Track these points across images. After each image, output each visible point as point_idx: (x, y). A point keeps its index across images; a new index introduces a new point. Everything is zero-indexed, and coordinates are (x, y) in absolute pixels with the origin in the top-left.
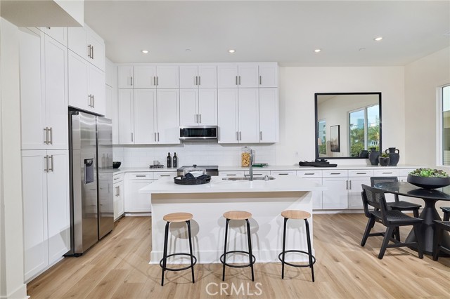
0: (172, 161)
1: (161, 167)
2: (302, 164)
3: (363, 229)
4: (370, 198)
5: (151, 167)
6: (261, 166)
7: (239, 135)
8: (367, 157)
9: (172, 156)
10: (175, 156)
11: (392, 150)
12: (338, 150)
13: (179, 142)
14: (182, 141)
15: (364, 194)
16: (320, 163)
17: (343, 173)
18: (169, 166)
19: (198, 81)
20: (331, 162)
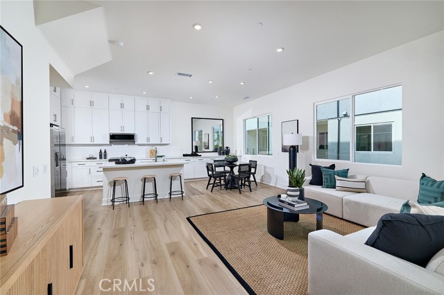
0: (103, 155)
1: (96, 158)
2: (184, 155)
3: (207, 183)
4: (210, 168)
5: (88, 159)
6: (161, 157)
7: (148, 139)
8: (216, 151)
9: (103, 152)
10: (105, 152)
11: (227, 148)
12: (208, 148)
13: (109, 143)
14: (110, 142)
15: (207, 167)
16: (194, 154)
17: (204, 160)
18: (101, 158)
19: (122, 106)
20: (199, 154)
